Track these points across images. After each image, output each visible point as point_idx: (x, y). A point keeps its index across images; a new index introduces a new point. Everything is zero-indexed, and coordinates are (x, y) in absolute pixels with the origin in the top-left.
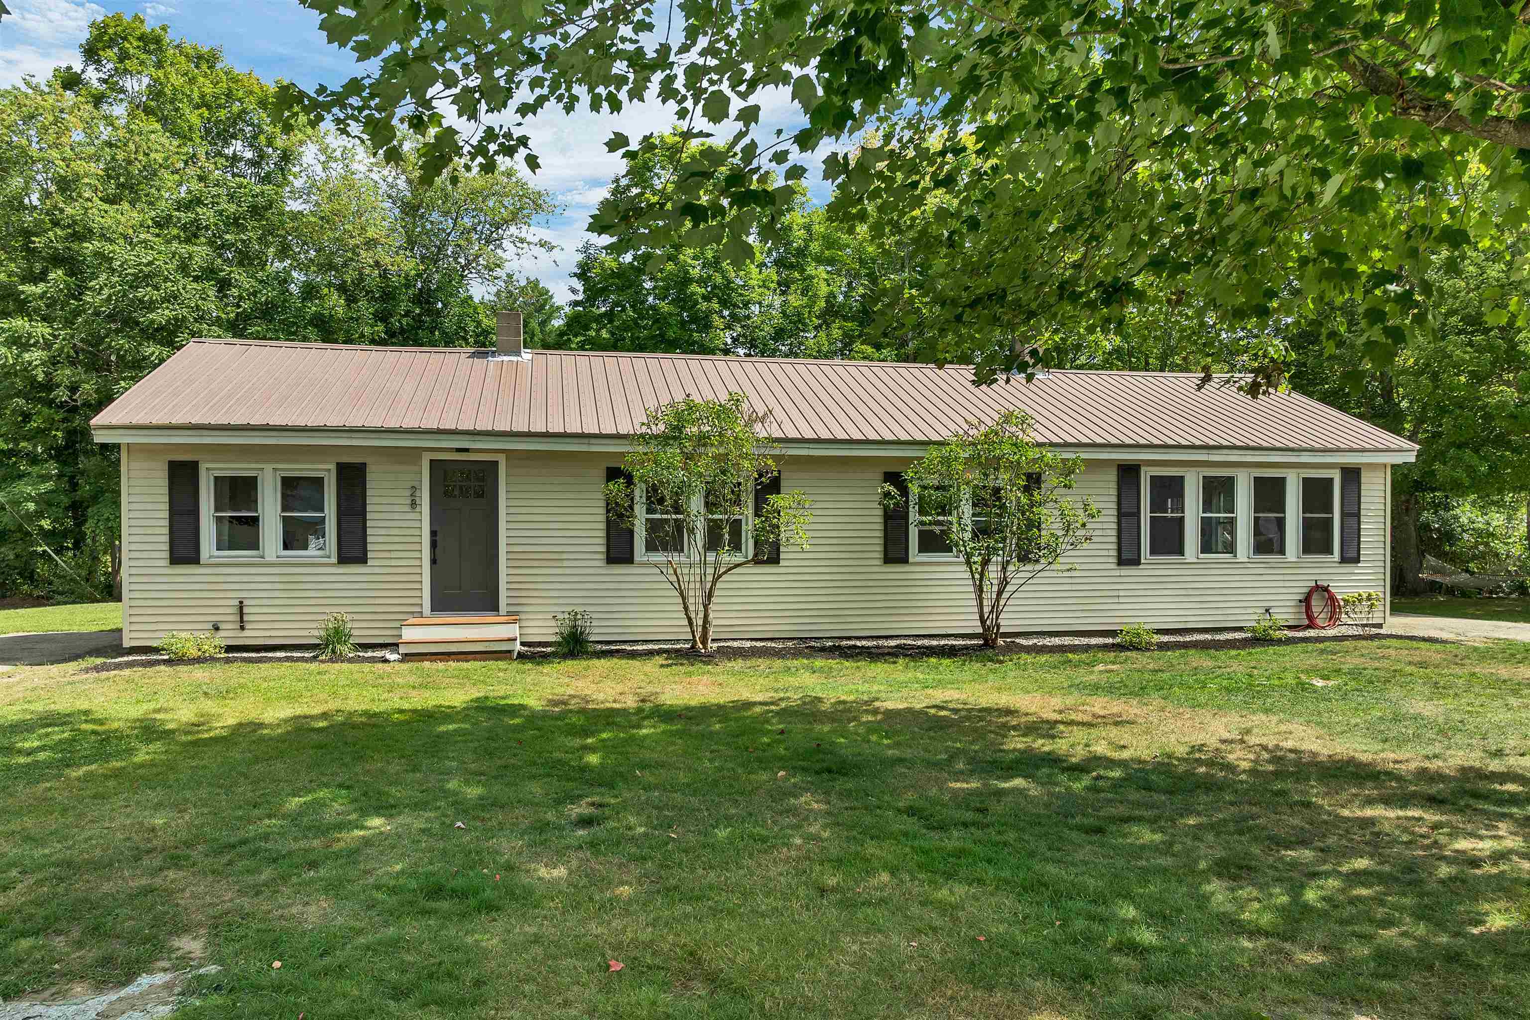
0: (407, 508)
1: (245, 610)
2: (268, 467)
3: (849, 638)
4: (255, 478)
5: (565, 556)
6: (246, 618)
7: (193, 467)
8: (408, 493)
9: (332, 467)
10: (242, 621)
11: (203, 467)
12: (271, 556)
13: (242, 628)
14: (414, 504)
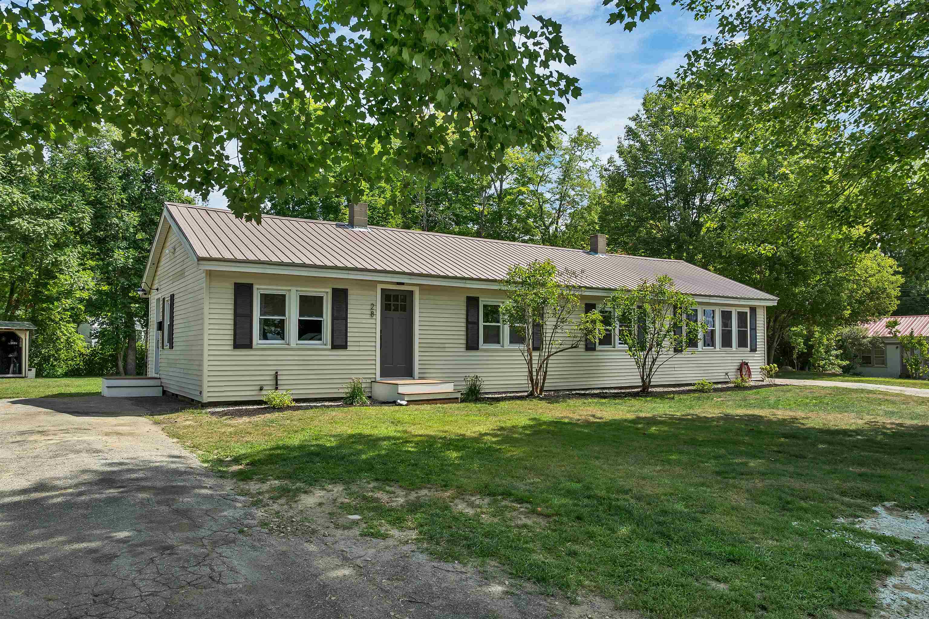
0: (368, 316)
1: (279, 378)
2: (294, 289)
3: (575, 390)
4: (284, 296)
5: (447, 345)
6: (279, 382)
7: (250, 287)
8: (369, 307)
9: (330, 291)
10: (277, 384)
11: (255, 287)
12: (293, 345)
13: (277, 389)
14: (372, 314)
